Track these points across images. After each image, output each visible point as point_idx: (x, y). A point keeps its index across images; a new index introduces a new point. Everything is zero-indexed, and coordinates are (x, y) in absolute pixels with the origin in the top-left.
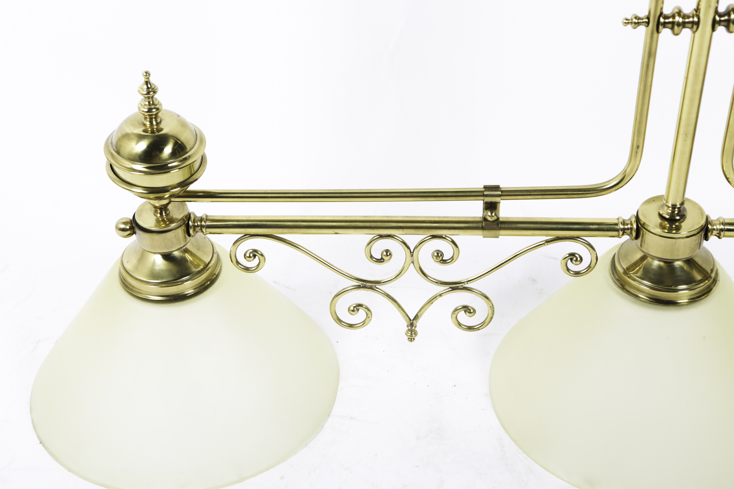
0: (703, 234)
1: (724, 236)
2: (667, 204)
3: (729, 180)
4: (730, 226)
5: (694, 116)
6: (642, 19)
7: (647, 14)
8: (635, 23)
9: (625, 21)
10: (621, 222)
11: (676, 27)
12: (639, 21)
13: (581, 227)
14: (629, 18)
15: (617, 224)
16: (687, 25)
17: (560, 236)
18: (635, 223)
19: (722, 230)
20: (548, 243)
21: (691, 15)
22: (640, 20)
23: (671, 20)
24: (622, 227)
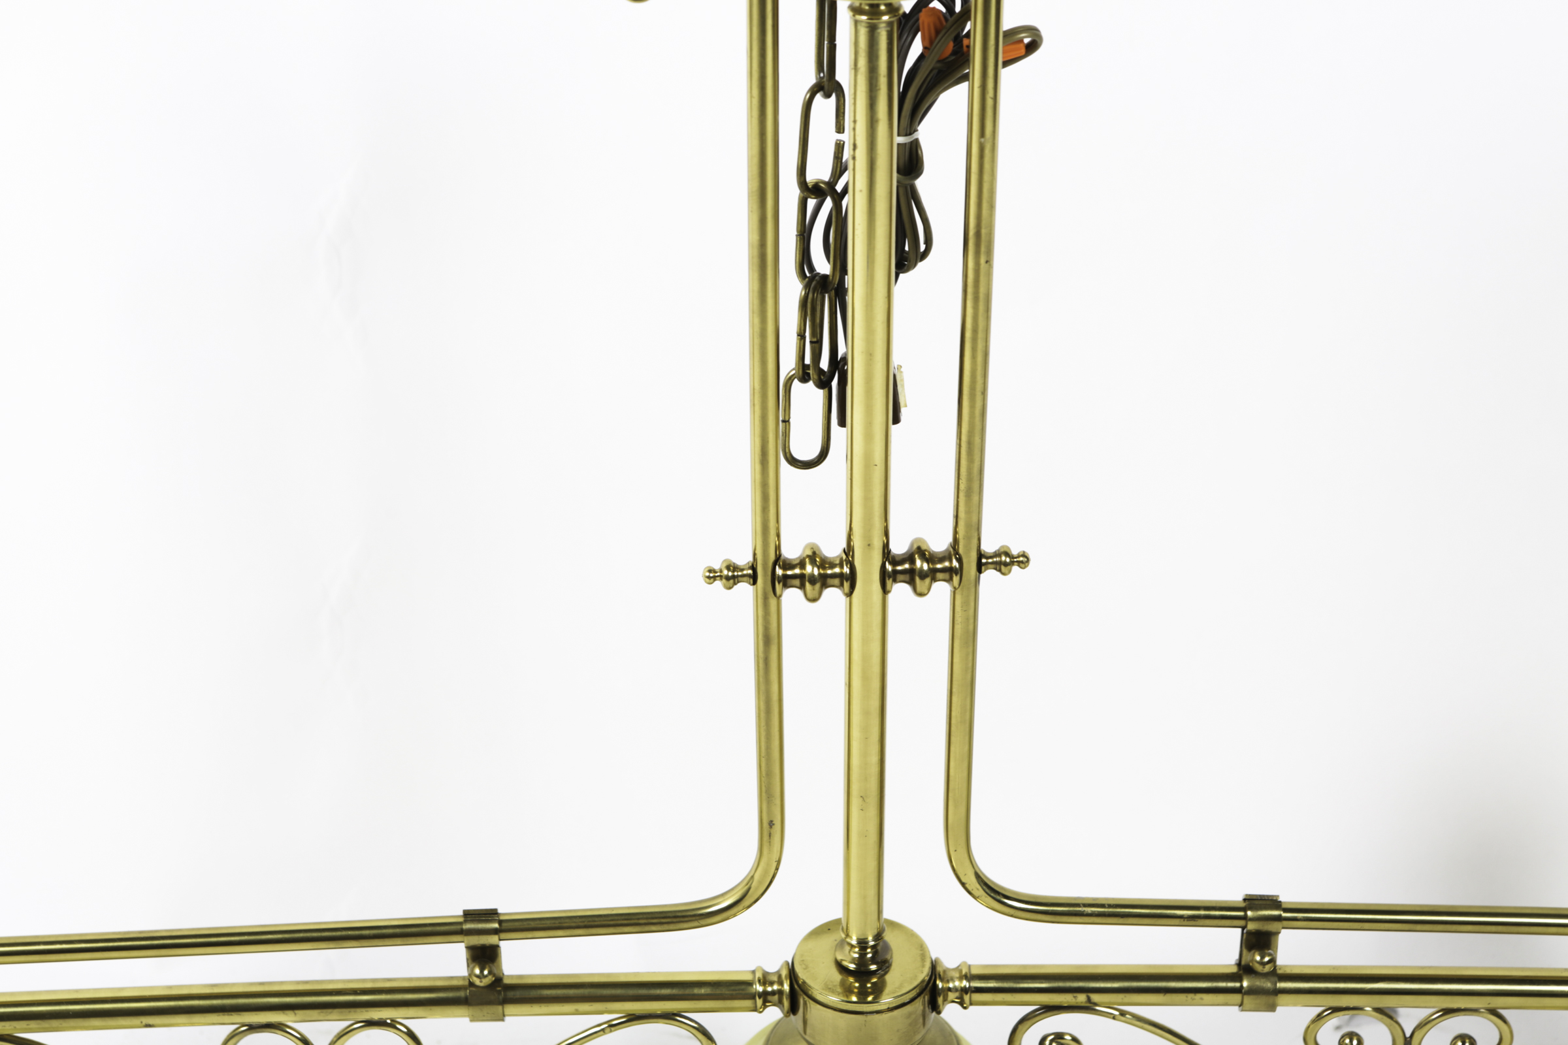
0: (927, 998)
1: (971, 1004)
2: (848, 940)
3: (967, 886)
4: (982, 981)
5: (875, 759)
6: (742, 570)
7: (751, 559)
8: (728, 578)
9: (707, 574)
10: (759, 978)
11: (808, 585)
12: (736, 574)
13: (675, 991)
14: (717, 567)
15: (749, 984)
16: (830, 581)
17: (638, 1013)
18: (786, 979)
19: (965, 991)
20: (613, 1029)
21: (838, 562)
22: (737, 572)
23: (797, 571)
24: (760, 989)
